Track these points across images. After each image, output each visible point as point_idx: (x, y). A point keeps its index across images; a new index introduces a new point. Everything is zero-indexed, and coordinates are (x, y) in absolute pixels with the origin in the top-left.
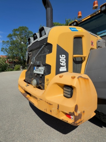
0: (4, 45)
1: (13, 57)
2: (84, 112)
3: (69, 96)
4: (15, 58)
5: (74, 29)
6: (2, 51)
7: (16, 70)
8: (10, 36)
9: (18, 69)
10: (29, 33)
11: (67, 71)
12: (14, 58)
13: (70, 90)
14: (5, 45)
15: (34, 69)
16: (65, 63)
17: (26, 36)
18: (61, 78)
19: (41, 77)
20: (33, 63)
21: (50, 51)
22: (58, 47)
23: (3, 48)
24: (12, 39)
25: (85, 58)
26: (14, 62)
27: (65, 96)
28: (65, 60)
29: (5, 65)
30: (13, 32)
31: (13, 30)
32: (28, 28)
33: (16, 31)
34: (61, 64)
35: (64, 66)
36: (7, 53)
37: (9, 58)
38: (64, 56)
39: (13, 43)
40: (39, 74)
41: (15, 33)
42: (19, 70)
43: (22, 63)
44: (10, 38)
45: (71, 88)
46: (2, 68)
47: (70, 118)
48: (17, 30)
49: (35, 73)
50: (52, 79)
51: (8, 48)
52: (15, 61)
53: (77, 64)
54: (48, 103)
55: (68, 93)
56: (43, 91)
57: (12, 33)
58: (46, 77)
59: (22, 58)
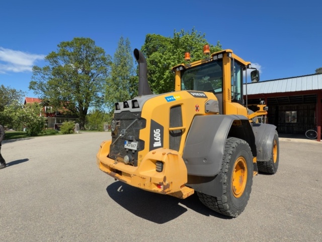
0: (36, 76)
1: (57, 104)
2: (172, 183)
3: (160, 170)
4: (62, 104)
5: (170, 99)
6: (31, 88)
7: (65, 133)
8: (52, 57)
9: (70, 130)
10: (96, 51)
11: (162, 146)
12: (60, 105)
13: (161, 165)
14: (39, 76)
15: (124, 143)
16: (160, 138)
17: (90, 56)
18: (154, 155)
19: (133, 153)
20: (123, 136)
21: (144, 126)
22: (152, 121)
23: (35, 83)
24: (56, 62)
25: (185, 129)
26: (59, 114)
27: (157, 171)
28: (159, 134)
29: (39, 121)
30: (59, 49)
31: (59, 44)
32: (93, 42)
33: (65, 46)
34: (155, 139)
35: (158, 141)
36: (43, 93)
37: (47, 105)
38: (159, 130)
39: (58, 72)
40: (131, 150)
41: (64, 51)
42: (72, 133)
43: (77, 117)
44: (52, 61)
45: (162, 163)
46: (32, 129)
47: (160, 188)
48: (68, 44)
49: (126, 149)
50: (146, 155)
51: (45, 82)
52: (61, 111)
53: (175, 137)
54: (141, 177)
55: (159, 167)
56: (137, 167)
57: (57, 50)
58: (140, 153)
59: (77, 104)
